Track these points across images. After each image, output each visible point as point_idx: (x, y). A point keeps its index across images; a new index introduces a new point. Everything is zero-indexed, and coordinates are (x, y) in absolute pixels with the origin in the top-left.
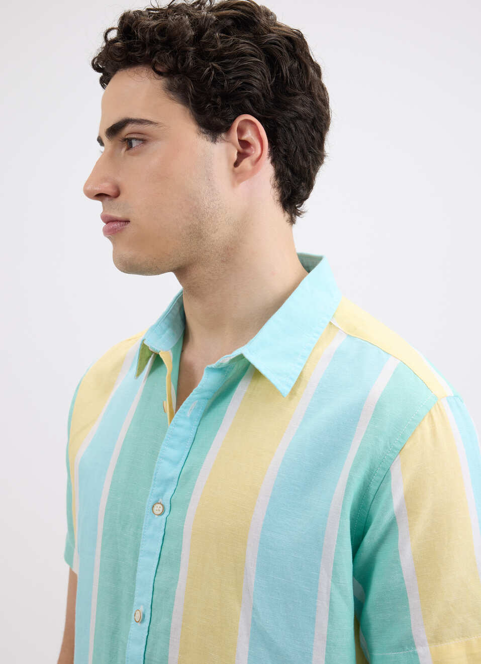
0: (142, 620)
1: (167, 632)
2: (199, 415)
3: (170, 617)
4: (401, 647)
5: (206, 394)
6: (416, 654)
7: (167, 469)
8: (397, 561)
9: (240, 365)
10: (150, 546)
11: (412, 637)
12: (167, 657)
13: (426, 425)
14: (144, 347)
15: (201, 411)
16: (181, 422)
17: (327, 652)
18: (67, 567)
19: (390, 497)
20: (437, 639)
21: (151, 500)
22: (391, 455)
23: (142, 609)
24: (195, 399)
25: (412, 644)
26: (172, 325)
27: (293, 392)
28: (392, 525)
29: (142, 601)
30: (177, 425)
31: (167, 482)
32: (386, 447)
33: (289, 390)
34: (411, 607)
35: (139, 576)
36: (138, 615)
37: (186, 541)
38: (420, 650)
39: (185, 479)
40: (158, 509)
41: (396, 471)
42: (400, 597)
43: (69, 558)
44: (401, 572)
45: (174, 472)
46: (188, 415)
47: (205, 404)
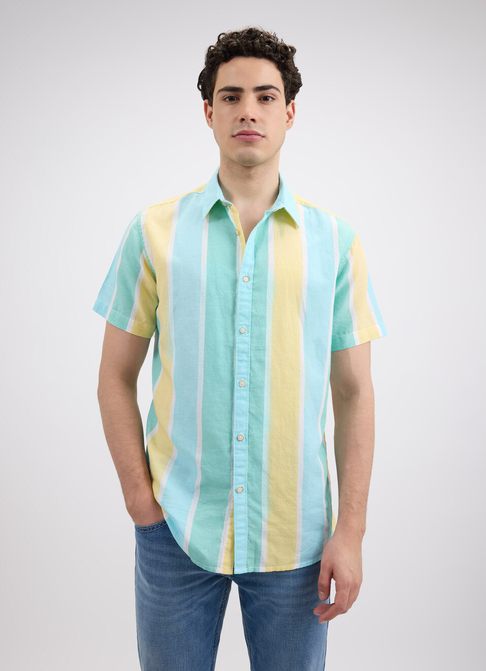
10: (245, 296)
21: (242, 275)
23: (244, 327)
29: (243, 323)
31: (250, 266)
36: (242, 330)
37: (270, 291)
40: (246, 279)
45: (252, 261)
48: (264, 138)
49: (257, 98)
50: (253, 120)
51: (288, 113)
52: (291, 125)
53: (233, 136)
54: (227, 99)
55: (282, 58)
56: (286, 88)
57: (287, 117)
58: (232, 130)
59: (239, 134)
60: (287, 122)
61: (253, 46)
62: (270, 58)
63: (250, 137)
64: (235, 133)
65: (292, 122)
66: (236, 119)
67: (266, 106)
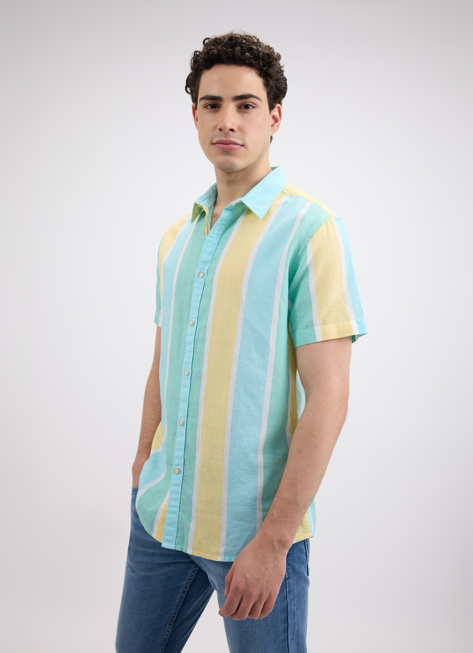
0: (193, 325)
1: (205, 327)
2: (221, 233)
3: (207, 320)
4: (307, 327)
5: (224, 222)
6: (314, 330)
7: (205, 256)
8: (308, 288)
9: (240, 209)
10: (197, 291)
11: (312, 322)
12: (205, 338)
13: (324, 226)
14: (196, 205)
15: (222, 231)
16: (213, 235)
17: (277, 329)
18: (156, 325)
19: (306, 257)
20: (324, 323)
21: (198, 271)
22: (308, 239)
23: (193, 320)
24: (218, 223)
25: (312, 325)
26: (209, 198)
27: (265, 219)
28: (307, 271)
29: (193, 316)
30: (211, 237)
31: (206, 262)
32: (305, 235)
33: (263, 217)
34: (313, 308)
35: (192, 305)
36: (191, 322)
37: (215, 285)
38: (316, 328)
39: (215, 258)
40: (201, 275)
41: (309, 246)
42: (308, 303)
43: (157, 321)
44: (309, 292)
45: (209, 258)
46: (216, 232)
47: (223, 227)
48: (243, 147)
49: (237, 106)
50: (232, 130)
51: (274, 117)
52: (276, 128)
53: (213, 144)
54: (209, 107)
55: (264, 65)
56: (268, 95)
57: (272, 121)
58: (212, 138)
59: (218, 143)
60: (272, 126)
61: (233, 54)
62: (251, 65)
63: (229, 146)
64: (214, 141)
65: (278, 126)
66: (215, 127)
67: (246, 115)
